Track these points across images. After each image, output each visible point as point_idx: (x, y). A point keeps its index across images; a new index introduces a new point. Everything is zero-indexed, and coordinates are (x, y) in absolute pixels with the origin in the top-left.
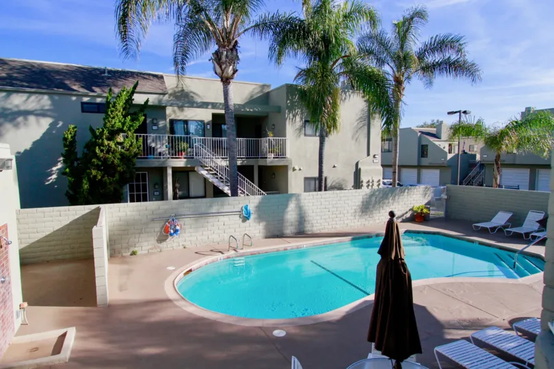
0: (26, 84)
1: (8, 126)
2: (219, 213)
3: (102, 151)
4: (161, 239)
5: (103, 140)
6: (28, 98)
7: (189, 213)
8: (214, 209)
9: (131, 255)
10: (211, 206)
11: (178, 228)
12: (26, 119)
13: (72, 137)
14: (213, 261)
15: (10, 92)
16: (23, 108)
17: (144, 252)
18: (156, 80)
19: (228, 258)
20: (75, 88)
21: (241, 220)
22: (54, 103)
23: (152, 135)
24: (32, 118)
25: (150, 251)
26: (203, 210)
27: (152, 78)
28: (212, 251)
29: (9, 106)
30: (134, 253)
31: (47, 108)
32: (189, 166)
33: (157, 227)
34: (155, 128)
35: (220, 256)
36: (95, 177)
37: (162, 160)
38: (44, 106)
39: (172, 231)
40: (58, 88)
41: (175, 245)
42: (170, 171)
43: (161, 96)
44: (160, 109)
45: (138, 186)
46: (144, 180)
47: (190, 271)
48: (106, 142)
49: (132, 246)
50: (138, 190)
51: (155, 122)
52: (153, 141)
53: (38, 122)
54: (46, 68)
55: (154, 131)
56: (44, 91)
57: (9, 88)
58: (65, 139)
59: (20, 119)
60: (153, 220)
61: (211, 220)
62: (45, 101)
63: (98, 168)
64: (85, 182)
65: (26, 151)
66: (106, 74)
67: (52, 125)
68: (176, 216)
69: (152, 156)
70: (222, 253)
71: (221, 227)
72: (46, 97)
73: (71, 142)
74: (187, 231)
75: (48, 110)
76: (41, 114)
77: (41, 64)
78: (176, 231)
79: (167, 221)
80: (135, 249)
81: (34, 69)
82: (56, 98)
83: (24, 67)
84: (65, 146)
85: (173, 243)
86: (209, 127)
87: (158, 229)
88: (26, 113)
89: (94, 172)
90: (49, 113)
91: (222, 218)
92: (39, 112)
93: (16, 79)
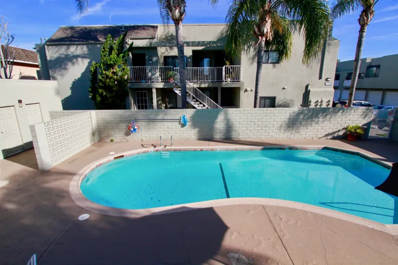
0: (77, 40)
1: (70, 64)
2: (163, 120)
3: (103, 77)
4: (128, 133)
5: (102, 71)
6: (77, 47)
7: (145, 118)
8: (160, 117)
9: (111, 141)
10: (158, 115)
11: (136, 127)
12: (77, 60)
13: (94, 70)
14: (145, 152)
15: (68, 45)
16: (75, 54)
17: (117, 140)
18: (152, 29)
19: (157, 151)
20: (100, 39)
21: (180, 125)
22: (89, 49)
23: (149, 67)
24: (80, 59)
25: (122, 140)
26: (152, 117)
27: (150, 28)
28: (152, 145)
29: (69, 53)
30: (112, 141)
31: (86, 53)
32: (166, 87)
33: (124, 126)
34: (151, 62)
36: (102, 93)
37: (149, 83)
38: (84, 52)
39: (132, 130)
40: (92, 40)
41: (136, 138)
42: (154, 91)
43: (152, 40)
44: (152, 49)
45: (142, 100)
46: (145, 96)
47: (123, 156)
48: (104, 72)
49: (110, 136)
50: (142, 103)
51: (150, 58)
52: (150, 71)
53: (83, 61)
54: (93, 29)
55: (150, 65)
56: (83, 43)
57: (68, 43)
58: (91, 71)
59: (74, 60)
60: (121, 122)
61: (159, 124)
62: (85, 48)
63: (102, 88)
64: (97, 96)
65: (79, 78)
66: (123, 29)
67: (90, 63)
68: (135, 119)
69: (144, 81)
70: (155, 147)
71: (165, 129)
72: (85, 46)
73: (93, 72)
74: (143, 130)
75: (87, 54)
76: (83, 57)
77: (91, 27)
78: (135, 130)
79: (130, 122)
80: (113, 138)
81: (86, 31)
82: (90, 46)
83: (81, 30)
84: (92, 75)
85: (135, 137)
86: (189, 60)
87: (125, 128)
88: (77, 57)
89: (100, 91)
90: (87, 56)
91: (166, 123)
92: (83, 56)
93: (75, 38)
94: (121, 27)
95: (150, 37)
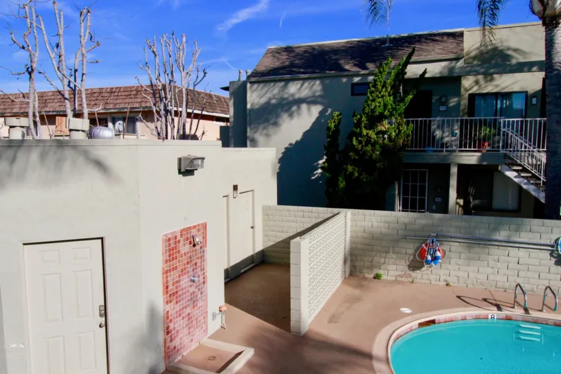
0: (302, 70)
1: (285, 116)
2: (509, 243)
3: (360, 142)
4: (416, 265)
5: (361, 129)
6: (302, 85)
7: (459, 235)
8: (502, 235)
9: (375, 278)
10: (496, 229)
11: (438, 254)
12: (299, 108)
13: (335, 126)
14: (477, 318)
15: (287, 81)
16: (297, 96)
17: (390, 278)
18: (451, 40)
19: (508, 318)
20: (347, 67)
21: (554, 260)
22: (325, 88)
23: (438, 119)
24: (304, 106)
25: (399, 279)
26: (481, 232)
27: (445, 38)
28: (485, 300)
29: (286, 96)
30: (377, 277)
31: (318, 94)
32: (485, 163)
33: (410, 248)
34: (442, 108)
35: (492, 312)
36: (352, 174)
37: (445, 153)
38: (315, 92)
39: (429, 258)
40: (330, 70)
41: (433, 277)
42: (454, 170)
43: (454, 62)
44: (451, 82)
45: (414, 187)
46: (423, 180)
47: (433, 322)
48: (365, 132)
49: (376, 267)
50: (414, 194)
51: (443, 100)
52: (438, 127)
53: (309, 109)
54: (327, 49)
55: (443, 114)
56: (315, 75)
57: (288, 76)
58: (329, 129)
59: (294, 108)
60: (405, 238)
61: (495, 251)
62: (317, 86)
63: (354, 163)
64: (341, 179)
65: (297, 142)
66: (387, 45)
67: (322, 113)
68: (437, 236)
69: (431, 149)
70: (499, 308)
71: (511, 265)
72: (318, 82)
73: (333, 132)
74: (453, 261)
75: (319, 96)
76: (311, 101)
77: (323, 45)
78: (435, 259)
79: (424, 241)
80: (381, 272)
81: (316, 52)
82: (327, 81)
83: (306, 52)
84: (328, 137)
85: (430, 275)
86: (534, 101)
87: (411, 251)
88: (299, 102)
89: (350, 168)
90: (319, 100)
91: (513, 252)
92: (309, 100)
93: (296, 66)
94: (383, 41)
95: (452, 56)
